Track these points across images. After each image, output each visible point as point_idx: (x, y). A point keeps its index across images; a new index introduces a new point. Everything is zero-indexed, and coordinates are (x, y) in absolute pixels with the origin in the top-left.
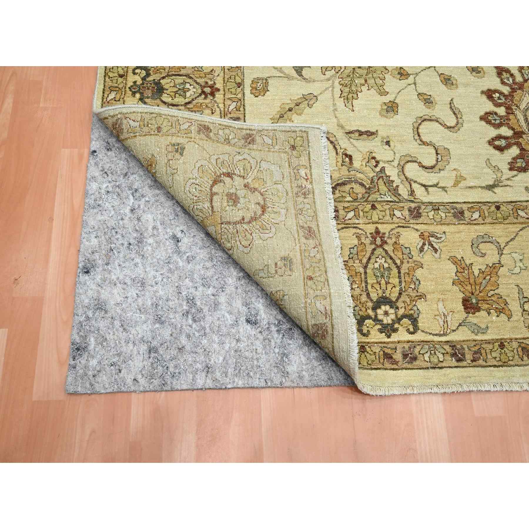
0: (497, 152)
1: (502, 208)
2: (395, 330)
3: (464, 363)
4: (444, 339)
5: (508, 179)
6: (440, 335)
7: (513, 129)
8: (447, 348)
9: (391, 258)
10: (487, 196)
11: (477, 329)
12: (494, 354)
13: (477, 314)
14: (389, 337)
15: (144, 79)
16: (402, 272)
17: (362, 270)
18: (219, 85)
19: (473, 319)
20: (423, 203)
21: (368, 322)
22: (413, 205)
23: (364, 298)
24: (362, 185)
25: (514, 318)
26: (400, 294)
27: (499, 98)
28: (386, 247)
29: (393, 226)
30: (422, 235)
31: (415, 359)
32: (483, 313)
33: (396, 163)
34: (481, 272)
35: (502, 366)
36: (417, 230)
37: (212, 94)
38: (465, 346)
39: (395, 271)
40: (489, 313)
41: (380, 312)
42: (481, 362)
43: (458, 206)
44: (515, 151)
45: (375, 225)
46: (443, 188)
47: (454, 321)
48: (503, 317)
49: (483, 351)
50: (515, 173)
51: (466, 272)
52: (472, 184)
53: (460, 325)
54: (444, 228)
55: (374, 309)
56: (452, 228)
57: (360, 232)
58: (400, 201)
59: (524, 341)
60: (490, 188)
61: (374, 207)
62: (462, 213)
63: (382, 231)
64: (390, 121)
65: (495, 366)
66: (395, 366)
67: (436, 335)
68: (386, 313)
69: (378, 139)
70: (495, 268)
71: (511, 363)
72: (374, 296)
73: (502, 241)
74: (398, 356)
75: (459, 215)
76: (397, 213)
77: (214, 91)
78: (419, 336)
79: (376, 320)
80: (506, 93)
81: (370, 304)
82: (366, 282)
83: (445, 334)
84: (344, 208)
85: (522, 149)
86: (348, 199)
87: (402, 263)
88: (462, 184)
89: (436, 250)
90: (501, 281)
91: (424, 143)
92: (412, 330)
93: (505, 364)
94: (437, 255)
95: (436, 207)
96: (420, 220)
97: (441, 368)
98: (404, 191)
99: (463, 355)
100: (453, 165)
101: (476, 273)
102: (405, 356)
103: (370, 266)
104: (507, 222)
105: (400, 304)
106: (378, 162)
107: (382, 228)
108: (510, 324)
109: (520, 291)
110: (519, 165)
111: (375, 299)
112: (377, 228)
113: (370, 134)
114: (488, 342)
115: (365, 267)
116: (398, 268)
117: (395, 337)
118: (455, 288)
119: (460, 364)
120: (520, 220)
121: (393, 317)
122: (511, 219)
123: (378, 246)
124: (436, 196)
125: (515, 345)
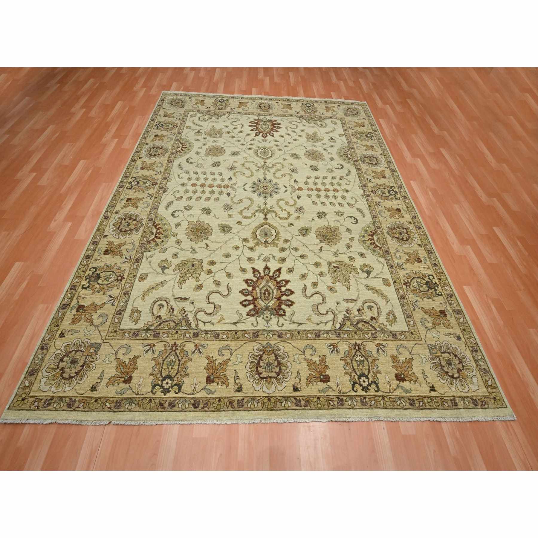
0: (243, 307)
1: (238, 333)
2: (169, 392)
3: (198, 409)
4: (191, 396)
5: (245, 320)
6: (190, 394)
7: (253, 297)
8: (192, 401)
9: (178, 356)
10: (233, 327)
11: (210, 392)
12: (214, 405)
13: (212, 384)
14: (165, 395)
15: (93, 273)
16: (181, 363)
17: (162, 362)
18: (125, 276)
19: (209, 387)
20: (201, 330)
21: (157, 387)
22: (196, 331)
23: (159, 376)
24: (174, 322)
25: (230, 386)
26: (177, 374)
27: (251, 283)
28: (177, 351)
29: (182, 341)
30: (196, 346)
31: (174, 406)
32: (215, 384)
33: (193, 312)
34: (220, 363)
35: (216, 411)
36: (194, 343)
37: (121, 280)
38: (201, 401)
39: (178, 362)
40: (218, 384)
41: (164, 382)
42: (206, 409)
43: (217, 332)
44: (252, 307)
45: (175, 341)
46: (213, 324)
47: (199, 388)
48: (224, 386)
49: (209, 403)
50: (249, 317)
51: (212, 363)
52: (227, 322)
53: (202, 389)
54: (208, 342)
55: (162, 381)
56: (212, 342)
57: (167, 344)
58: (190, 329)
59: (231, 398)
60: (235, 323)
61: (177, 332)
62: (218, 335)
63: (177, 343)
64: (197, 293)
65: (212, 411)
66: (163, 410)
67: (188, 394)
68: (167, 383)
69: (188, 302)
70: (226, 362)
71: (221, 409)
72: (164, 375)
73: (234, 349)
74: (166, 405)
75: (217, 336)
76: (187, 335)
77: (122, 278)
78: (180, 395)
79: (161, 386)
80: (255, 280)
81: (161, 379)
82: (162, 368)
83: (193, 394)
84: (163, 332)
85: (255, 306)
86: (166, 328)
87: (182, 358)
88: (222, 322)
89: (200, 353)
90: (228, 368)
91: (210, 303)
92: (177, 391)
93: (218, 410)
94: (200, 355)
95: (207, 332)
96: (198, 338)
97: (185, 411)
98: (193, 325)
99: (199, 405)
100: (221, 313)
101: (217, 364)
102: (170, 404)
103: (166, 360)
104: (238, 340)
105: (175, 379)
106: (185, 312)
107: (178, 342)
108: (227, 390)
109: (236, 373)
110: (252, 313)
111: (164, 376)
112: (175, 342)
113: (185, 299)
114: (213, 399)
115: (164, 361)
116: (180, 361)
117: (168, 395)
118: (205, 371)
119: (196, 410)
120: (245, 339)
121: (170, 385)
122: (241, 338)
123: (173, 351)
124: (209, 327)
125: (226, 400)
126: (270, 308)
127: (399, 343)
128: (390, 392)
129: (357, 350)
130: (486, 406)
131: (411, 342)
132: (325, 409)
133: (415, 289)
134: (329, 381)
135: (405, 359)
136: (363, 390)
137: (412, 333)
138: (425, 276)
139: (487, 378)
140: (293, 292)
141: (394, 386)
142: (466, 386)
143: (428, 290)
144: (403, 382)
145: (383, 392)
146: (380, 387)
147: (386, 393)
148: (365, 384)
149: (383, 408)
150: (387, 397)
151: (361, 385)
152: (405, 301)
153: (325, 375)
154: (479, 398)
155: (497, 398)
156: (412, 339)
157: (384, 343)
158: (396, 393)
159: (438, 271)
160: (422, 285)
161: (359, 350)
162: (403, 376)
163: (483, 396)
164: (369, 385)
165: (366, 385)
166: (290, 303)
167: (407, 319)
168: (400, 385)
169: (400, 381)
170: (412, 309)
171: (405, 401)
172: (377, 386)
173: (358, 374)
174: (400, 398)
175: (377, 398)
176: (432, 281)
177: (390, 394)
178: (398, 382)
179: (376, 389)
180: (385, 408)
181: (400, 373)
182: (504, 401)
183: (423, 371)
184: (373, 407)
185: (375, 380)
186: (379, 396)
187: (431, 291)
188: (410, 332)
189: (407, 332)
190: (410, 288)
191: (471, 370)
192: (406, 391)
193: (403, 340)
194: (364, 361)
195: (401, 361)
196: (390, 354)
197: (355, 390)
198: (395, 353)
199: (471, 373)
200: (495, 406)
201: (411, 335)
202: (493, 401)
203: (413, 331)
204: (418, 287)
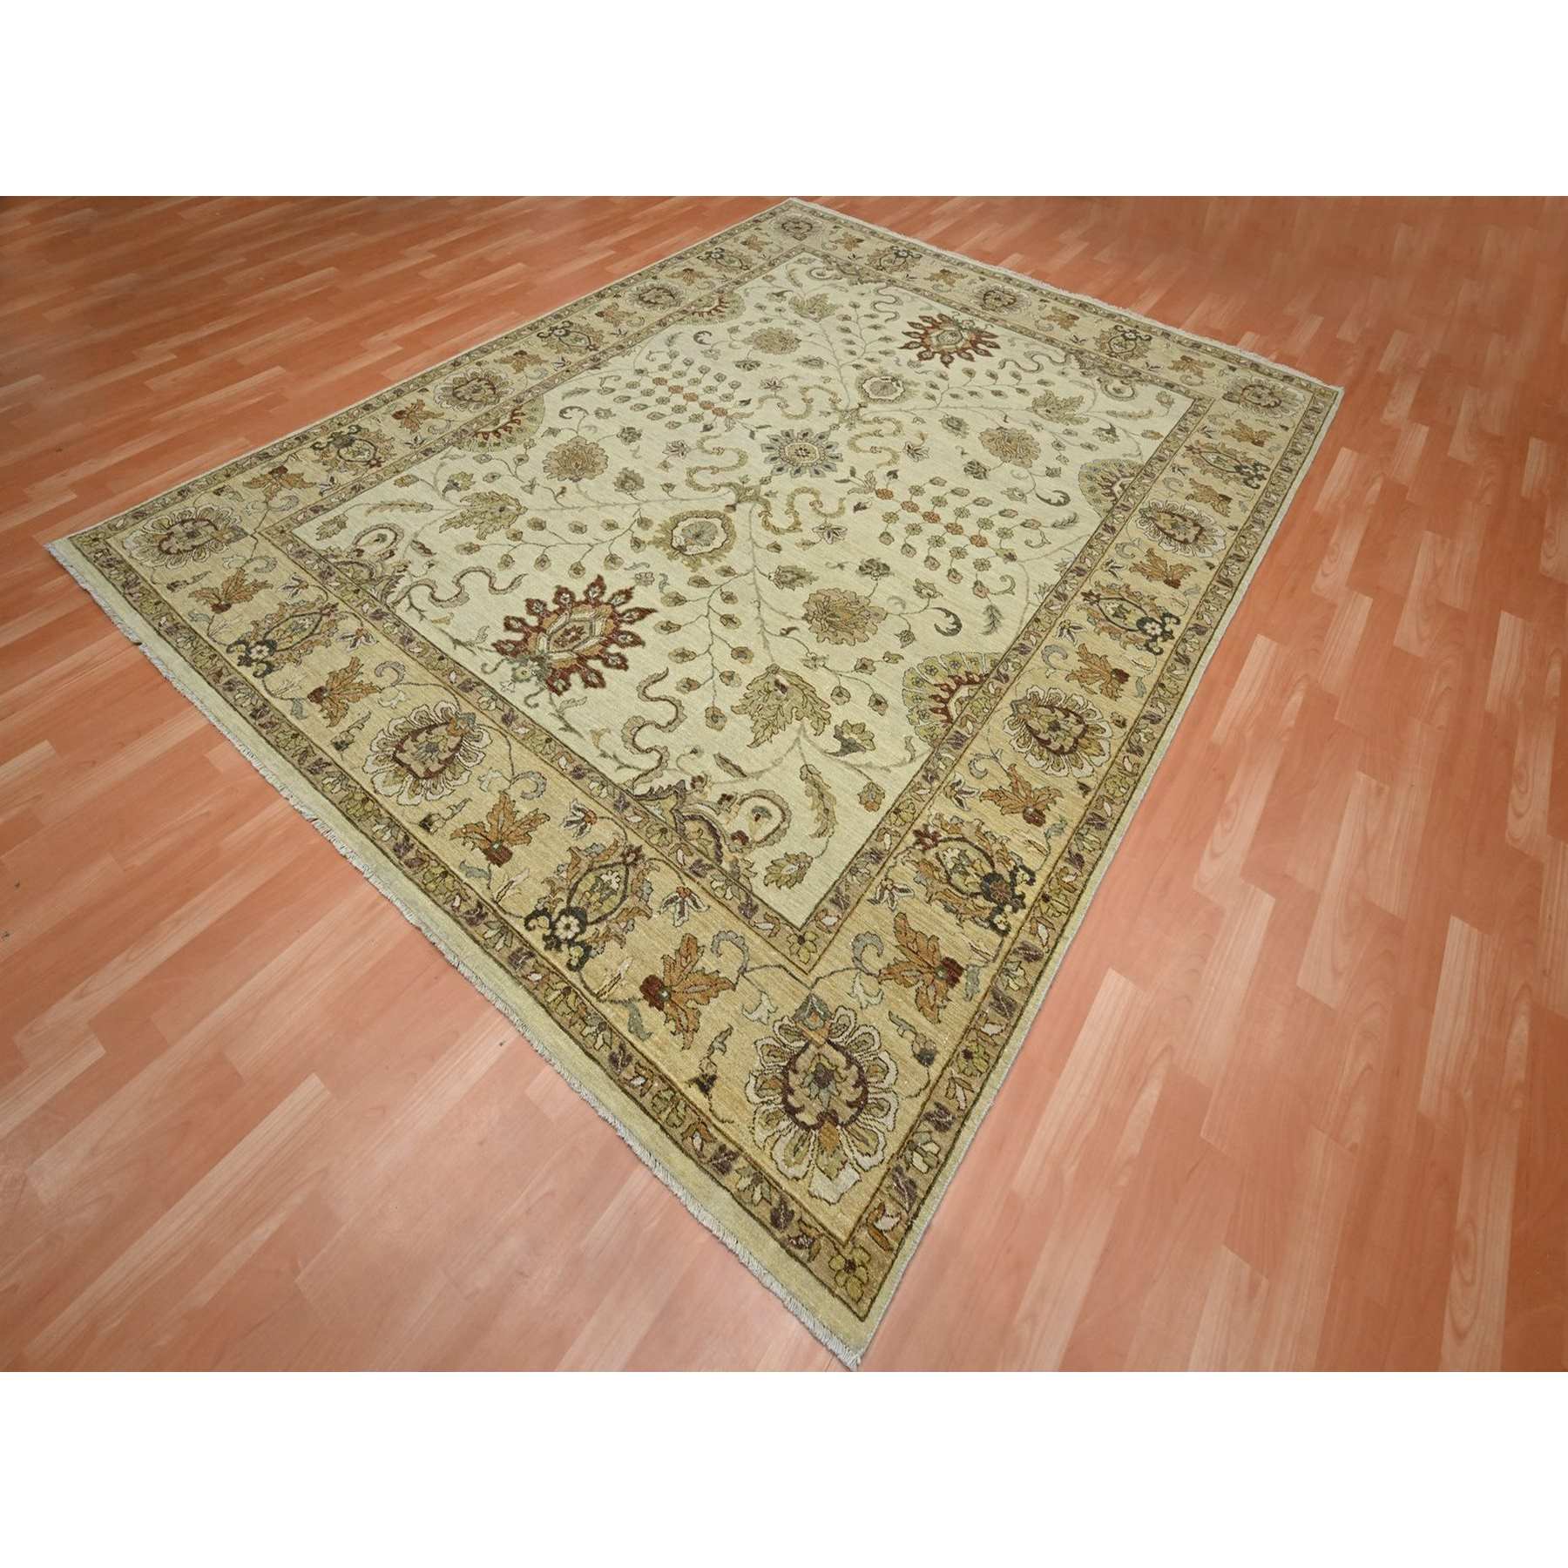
0: (503, 627)
1: (445, 661)
2: (249, 665)
3: (253, 721)
4: (267, 696)
5: (480, 649)
6: (269, 692)
7: (541, 623)
8: (260, 703)
9: (316, 626)
10: (445, 645)
11: (299, 714)
12: (281, 736)
13: (314, 704)
14: (239, 665)
15: (349, 434)
16: (310, 638)
17: (287, 616)
18: (383, 465)
19: (306, 705)
20: (394, 614)
21: (243, 647)
22: (385, 610)
23: (262, 632)
24: (371, 574)
25: (334, 729)
26: (287, 649)
27: (565, 599)
28: (324, 618)
29: (348, 609)
30: (359, 631)
31: (231, 690)
32: (318, 707)
33: (415, 579)
34: (360, 684)
35: (272, 746)
36: (362, 625)
37: (372, 466)
38: (271, 713)
39: (306, 634)
40: (322, 710)
41: (259, 647)
42: (264, 731)
43: (415, 634)
44: (518, 637)
45: (339, 601)
46: (422, 617)
47: (290, 694)
48: (328, 721)
49: (278, 726)
50: (494, 649)
51: (351, 674)
52: (447, 630)
53: (292, 699)
54: (383, 640)
55: (258, 643)
56: (388, 644)
57: (325, 596)
58: (381, 602)
59: (315, 748)
60: (457, 642)
61: (356, 592)
62: (410, 641)
63: (338, 607)
64: (456, 555)
65: (268, 742)
66: (213, 683)
67: (267, 690)
68: (260, 652)
69: (427, 559)
70: (372, 689)
71: (282, 751)
72: (270, 637)
73: (407, 678)
74: (224, 680)
75: (407, 640)
76: (366, 607)
77: (379, 464)
78: (257, 682)
79: (249, 650)
80: (577, 599)
81: (260, 639)
82: (278, 625)
83: (272, 695)
84: (339, 578)
85: (525, 640)
86: (350, 575)
87: (319, 634)
88: (439, 625)
89: (354, 645)
90: (364, 701)
91: (457, 583)
92: (259, 674)
93: (276, 747)
94: (348, 649)
95: (399, 622)
96: (375, 622)
97: (235, 710)
98: (391, 598)
99: (261, 716)
100: (454, 611)
101: (357, 680)
102: (229, 683)
103: (297, 619)
104: (433, 672)
105: (277, 655)
106: (404, 570)
107: (342, 607)
108: (324, 729)
109: (368, 717)
110: (505, 647)
111: (267, 638)
112: (338, 604)
113: (427, 552)
114: (290, 725)
115: (292, 617)
116: (311, 634)
117: (242, 669)
118: (327, 677)
119: (249, 719)
120: (445, 679)
121: (261, 657)
122: (439, 674)
123: (320, 613)
124: (411, 619)
125: (305, 744)
126: (548, 661)
127: (740, 928)
128: (597, 996)
129: (624, 863)
130: (802, 1254)
131: (774, 953)
132: (433, 901)
133: (937, 864)
134: (499, 865)
135: (714, 969)
136: (545, 938)
137: (802, 940)
138: (1006, 861)
139: (891, 1208)
140: (626, 668)
141: (619, 993)
142: (806, 1162)
143: (974, 895)
144: (650, 1005)
145: (583, 981)
146: (587, 965)
147: (586, 987)
148: (561, 933)
149: (543, 1006)
150: (577, 996)
151: (553, 926)
152: (874, 869)
153: (506, 849)
154: (807, 1218)
155: (861, 1271)
156: (786, 951)
157: (705, 900)
158: (607, 1010)
159: (1066, 879)
160: (969, 870)
161: (627, 865)
162: (665, 994)
163: (824, 1228)
164: (571, 943)
165: (562, 937)
166: (596, 681)
167: (826, 904)
168: (638, 1005)
169: (645, 998)
170: (869, 895)
171: (608, 1041)
172: (582, 961)
173: (573, 904)
174: (604, 1025)
175: (554, 978)
176: (1014, 884)
177: (593, 1000)
178: (640, 995)
179: (574, 963)
180: (547, 1011)
181: (667, 982)
182: (873, 1300)
183: (729, 1031)
184: (525, 982)
185: (594, 945)
186: (563, 978)
187: (980, 901)
188: (801, 934)
189: (792, 926)
190: (923, 851)
191: (865, 1149)
192: (636, 1027)
193: (760, 932)
194: (614, 892)
195: (699, 966)
196: (691, 930)
197: (531, 924)
198: (705, 939)
199: (857, 1155)
200: (832, 1283)
201: (794, 939)
202: (838, 1263)
203: (809, 936)
204: (950, 866)
